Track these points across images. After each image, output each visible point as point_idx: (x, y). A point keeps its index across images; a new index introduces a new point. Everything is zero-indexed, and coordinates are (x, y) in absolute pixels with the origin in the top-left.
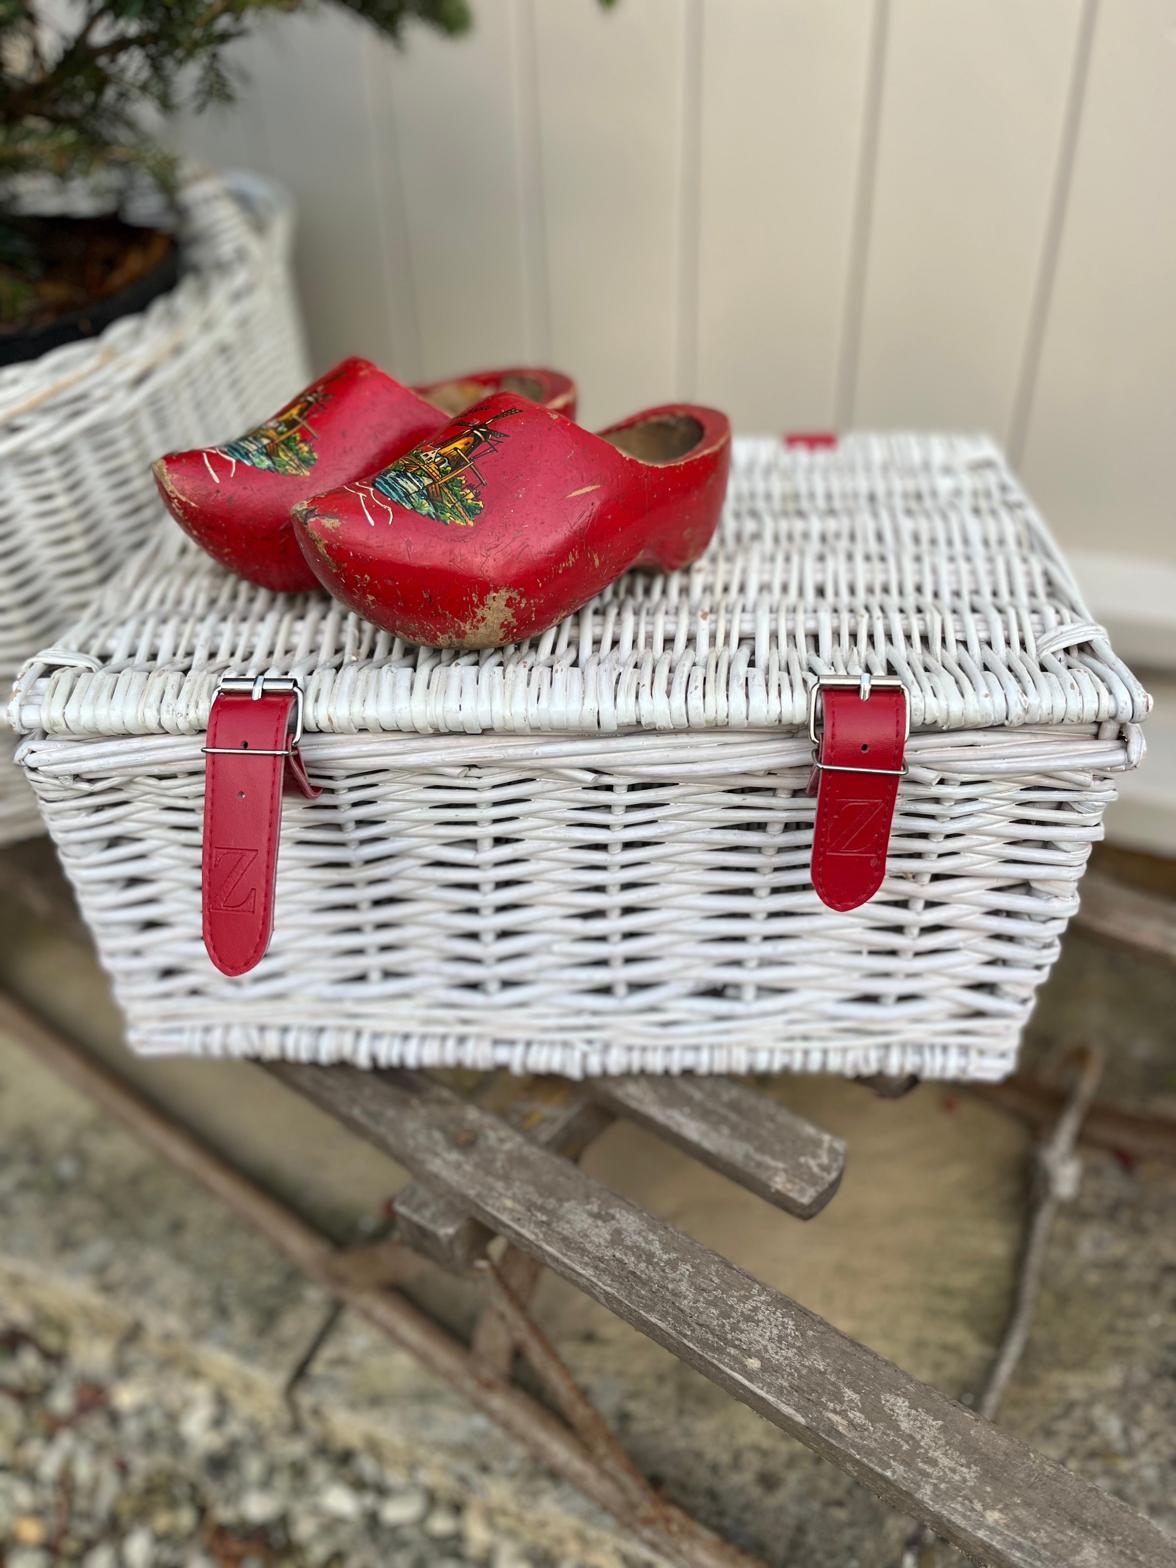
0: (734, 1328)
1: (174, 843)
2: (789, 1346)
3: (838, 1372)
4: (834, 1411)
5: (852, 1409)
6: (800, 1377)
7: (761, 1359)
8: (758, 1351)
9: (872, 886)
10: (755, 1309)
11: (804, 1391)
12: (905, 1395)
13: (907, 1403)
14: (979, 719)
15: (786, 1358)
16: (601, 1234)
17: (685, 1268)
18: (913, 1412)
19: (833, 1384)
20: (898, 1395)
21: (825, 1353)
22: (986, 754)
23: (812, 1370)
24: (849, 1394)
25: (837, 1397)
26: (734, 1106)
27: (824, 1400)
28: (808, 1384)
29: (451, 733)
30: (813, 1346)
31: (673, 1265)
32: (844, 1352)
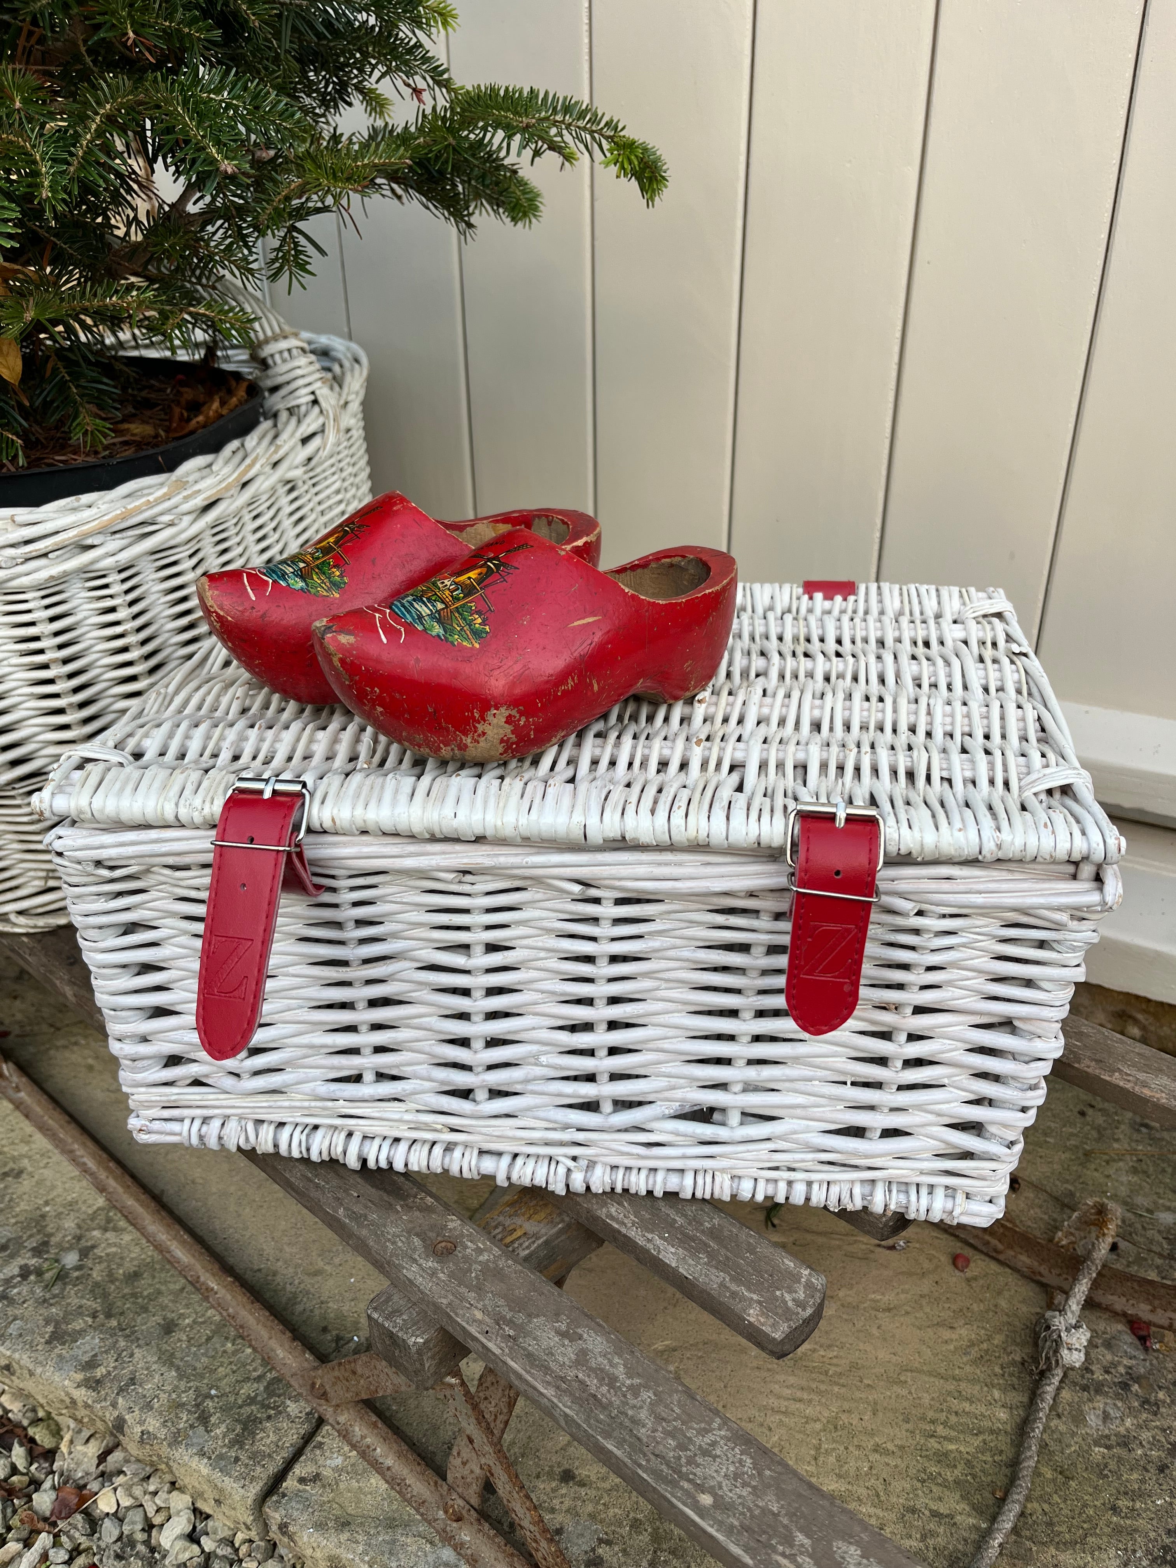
0: (691, 1461)
1: (185, 932)
2: (744, 1485)
3: (791, 1515)
4: (783, 1555)
5: (802, 1553)
6: (752, 1517)
7: (715, 1495)
8: (713, 1487)
9: (845, 1012)
10: (714, 1444)
11: (754, 1532)
12: (858, 1544)
13: (859, 1552)
14: (953, 852)
15: (740, 1497)
16: (567, 1353)
17: (647, 1396)
18: (865, 1561)
19: (785, 1527)
20: (851, 1543)
21: (781, 1494)
22: (962, 888)
23: (765, 1511)
24: (800, 1538)
25: (789, 1540)
26: (713, 1233)
27: (773, 1542)
28: (759, 1525)
29: (446, 839)
30: (769, 1486)
31: (635, 1391)
32: (800, 1495)
